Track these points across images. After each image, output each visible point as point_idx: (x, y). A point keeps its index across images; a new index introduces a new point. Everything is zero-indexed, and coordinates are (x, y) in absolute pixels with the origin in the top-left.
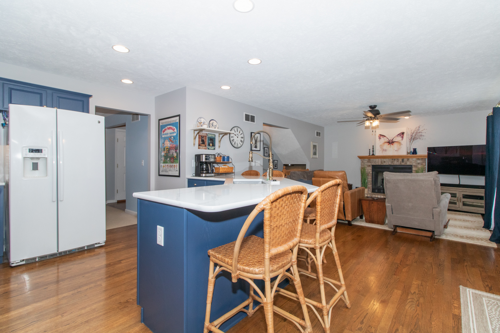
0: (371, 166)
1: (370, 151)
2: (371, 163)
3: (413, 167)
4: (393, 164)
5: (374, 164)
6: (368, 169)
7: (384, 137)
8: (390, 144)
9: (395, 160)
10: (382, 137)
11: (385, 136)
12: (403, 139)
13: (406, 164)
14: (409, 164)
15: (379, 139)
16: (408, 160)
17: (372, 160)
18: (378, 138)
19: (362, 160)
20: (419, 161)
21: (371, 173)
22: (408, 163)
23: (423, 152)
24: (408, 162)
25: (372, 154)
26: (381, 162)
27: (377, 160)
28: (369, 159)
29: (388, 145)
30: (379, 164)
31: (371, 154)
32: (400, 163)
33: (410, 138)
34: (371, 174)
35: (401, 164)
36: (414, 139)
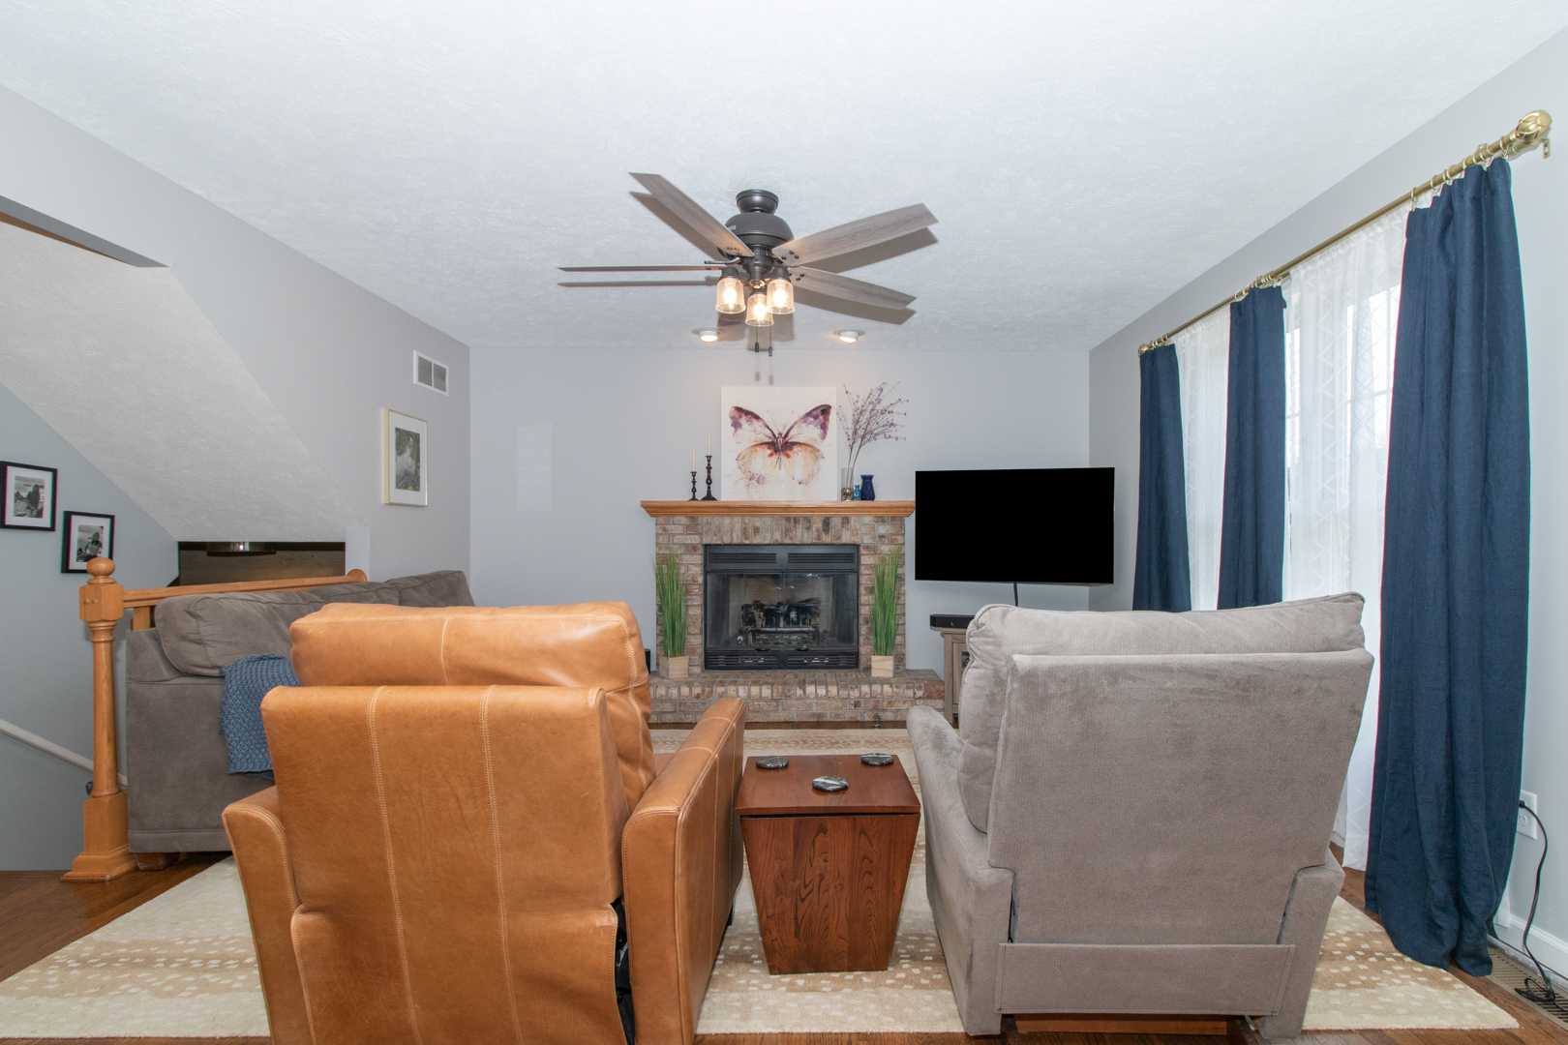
0: (701, 550)
1: (694, 482)
2: (700, 534)
3: (863, 551)
4: (791, 539)
5: (714, 542)
6: (687, 566)
7: (754, 421)
8: (776, 451)
9: (796, 521)
10: (743, 421)
11: (757, 417)
12: (825, 433)
13: (839, 538)
14: (849, 542)
15: (733, 429)
16: (846, 521)
17: (703, 520)
18: (730, 421)
19: (661, 520)
20: (882, 529)
21: (700, 579)
22: (847, 538)
23: (898, 490)
24: (844, 530)
25: (705, 494)
26: (745, 531)
27: (727, 520)
28: (693, 519)
29: (771, 455)
30: (735, 541)
31: (701, 493)
32: (815, 534)
33: (850, 432)
34: (702, 587)
35: (819, 539)
36: (863, 437)
